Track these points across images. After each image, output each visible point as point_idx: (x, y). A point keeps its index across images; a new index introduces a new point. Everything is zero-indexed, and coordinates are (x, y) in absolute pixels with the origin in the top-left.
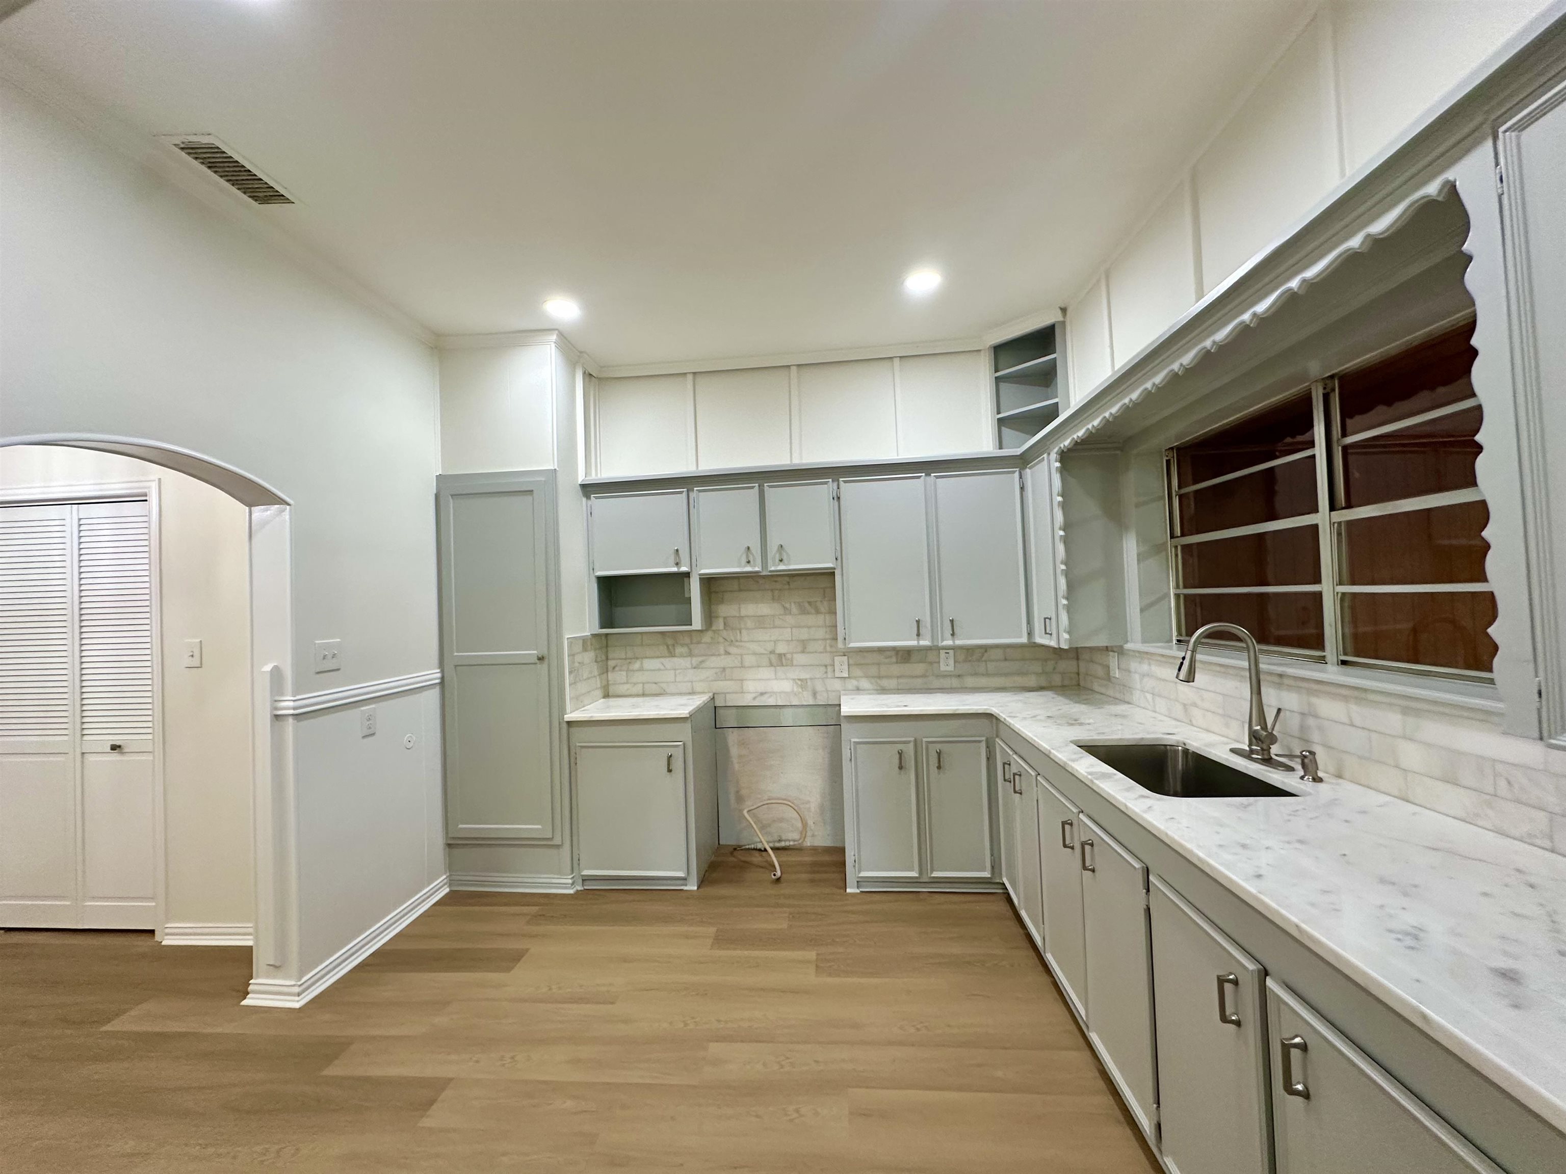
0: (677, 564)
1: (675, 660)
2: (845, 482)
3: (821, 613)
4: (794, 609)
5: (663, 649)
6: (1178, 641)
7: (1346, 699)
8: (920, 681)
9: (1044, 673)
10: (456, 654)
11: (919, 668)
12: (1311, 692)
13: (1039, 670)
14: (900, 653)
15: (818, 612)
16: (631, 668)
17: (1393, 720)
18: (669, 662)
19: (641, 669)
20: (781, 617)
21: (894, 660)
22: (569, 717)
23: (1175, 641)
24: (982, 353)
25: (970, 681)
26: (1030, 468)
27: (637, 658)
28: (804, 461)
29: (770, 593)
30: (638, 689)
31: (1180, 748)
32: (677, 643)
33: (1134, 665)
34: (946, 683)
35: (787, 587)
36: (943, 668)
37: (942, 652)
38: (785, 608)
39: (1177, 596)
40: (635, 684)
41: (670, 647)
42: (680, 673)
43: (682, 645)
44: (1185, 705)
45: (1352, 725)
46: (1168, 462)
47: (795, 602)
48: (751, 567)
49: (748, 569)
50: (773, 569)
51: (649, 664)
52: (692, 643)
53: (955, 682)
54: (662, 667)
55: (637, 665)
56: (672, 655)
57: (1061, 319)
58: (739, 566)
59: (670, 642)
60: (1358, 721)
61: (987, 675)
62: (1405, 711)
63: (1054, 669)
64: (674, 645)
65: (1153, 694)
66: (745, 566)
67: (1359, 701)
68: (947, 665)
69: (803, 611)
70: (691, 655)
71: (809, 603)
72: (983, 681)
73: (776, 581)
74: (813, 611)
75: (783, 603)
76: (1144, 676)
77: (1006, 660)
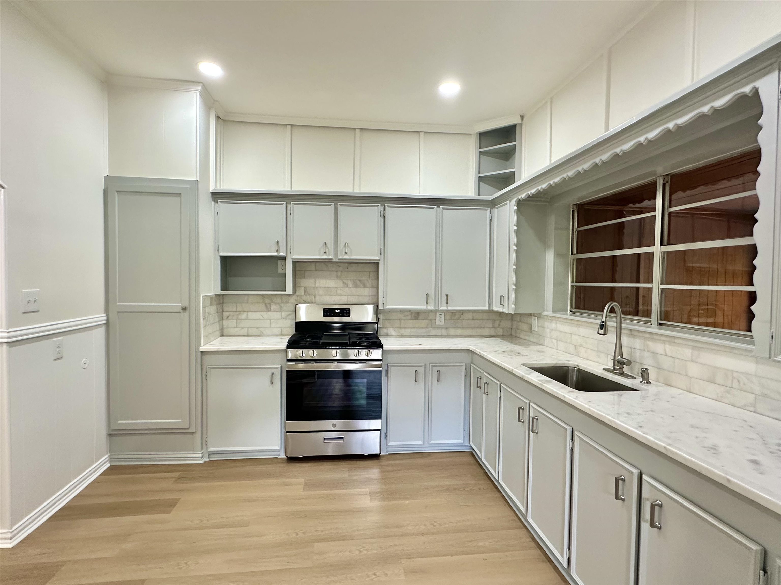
0: (277, 251)
1: (269, 313)
2: (389, 206)
3: (367, 287)
4: (350, 284)
5: (263, 307)
6: (571, 311)
7: (664, 342)
8: (423, 330)
9: (494, 327)
10: (118, 304)
11: (423, 323)
12: (646, 339)
13: (491, 326)
14: (413, 314)
15: (365, 286)
16: (240, 317)
17: (687, 352)
18: (266, 315)
19: (247, 319)
20: (341, 289)
21: (409, 317)
22: (202, 348)
23: (569, 311)
24: (472, 136)
25: (452, 331)
26: (497, 208)
27: (245, 311)
28: (361, 191)
29: (335, 273)
30: (245, 331)
31: (575, 368)
32: (272, 302)
33: (546, 324)
34: (439, 332)
35: (346, 270)
36: (438, 323)
37: (438, 314)
38: (344, 283)
39: (572, 287)
40: (242, 328)
41: (268, 305)
42: (273, 322)
43: (276, 304)
44: (575, 346)
45: (666, 355)
46: (573, 211)
47: (351, 280)
48: (327, 256)
49: (325, 257)
50: (341, 258)
51: (252, 315)
52: (282, 303)
53: (444, 332)
54: (262, 318)
55: (244, 316)
56: (268, 310)
57: (520, 122)
58: (319, 255)
59: (267, 301)
60: (669, 353)
61: (463, 328)
62: (694, 348)
63: (499, 325)
64: (270, 304)
65: (557, 340)
66: (322, 255)
67: (670, 343)
68: (440, 320)
69: (356, 286)
70: (281, 310)
71: (360, 280)
72: (459, 331)
73: (339, 266)
74: (361, 286)
75: (343, 280)
76: (552, 330)
77: (473, 319)
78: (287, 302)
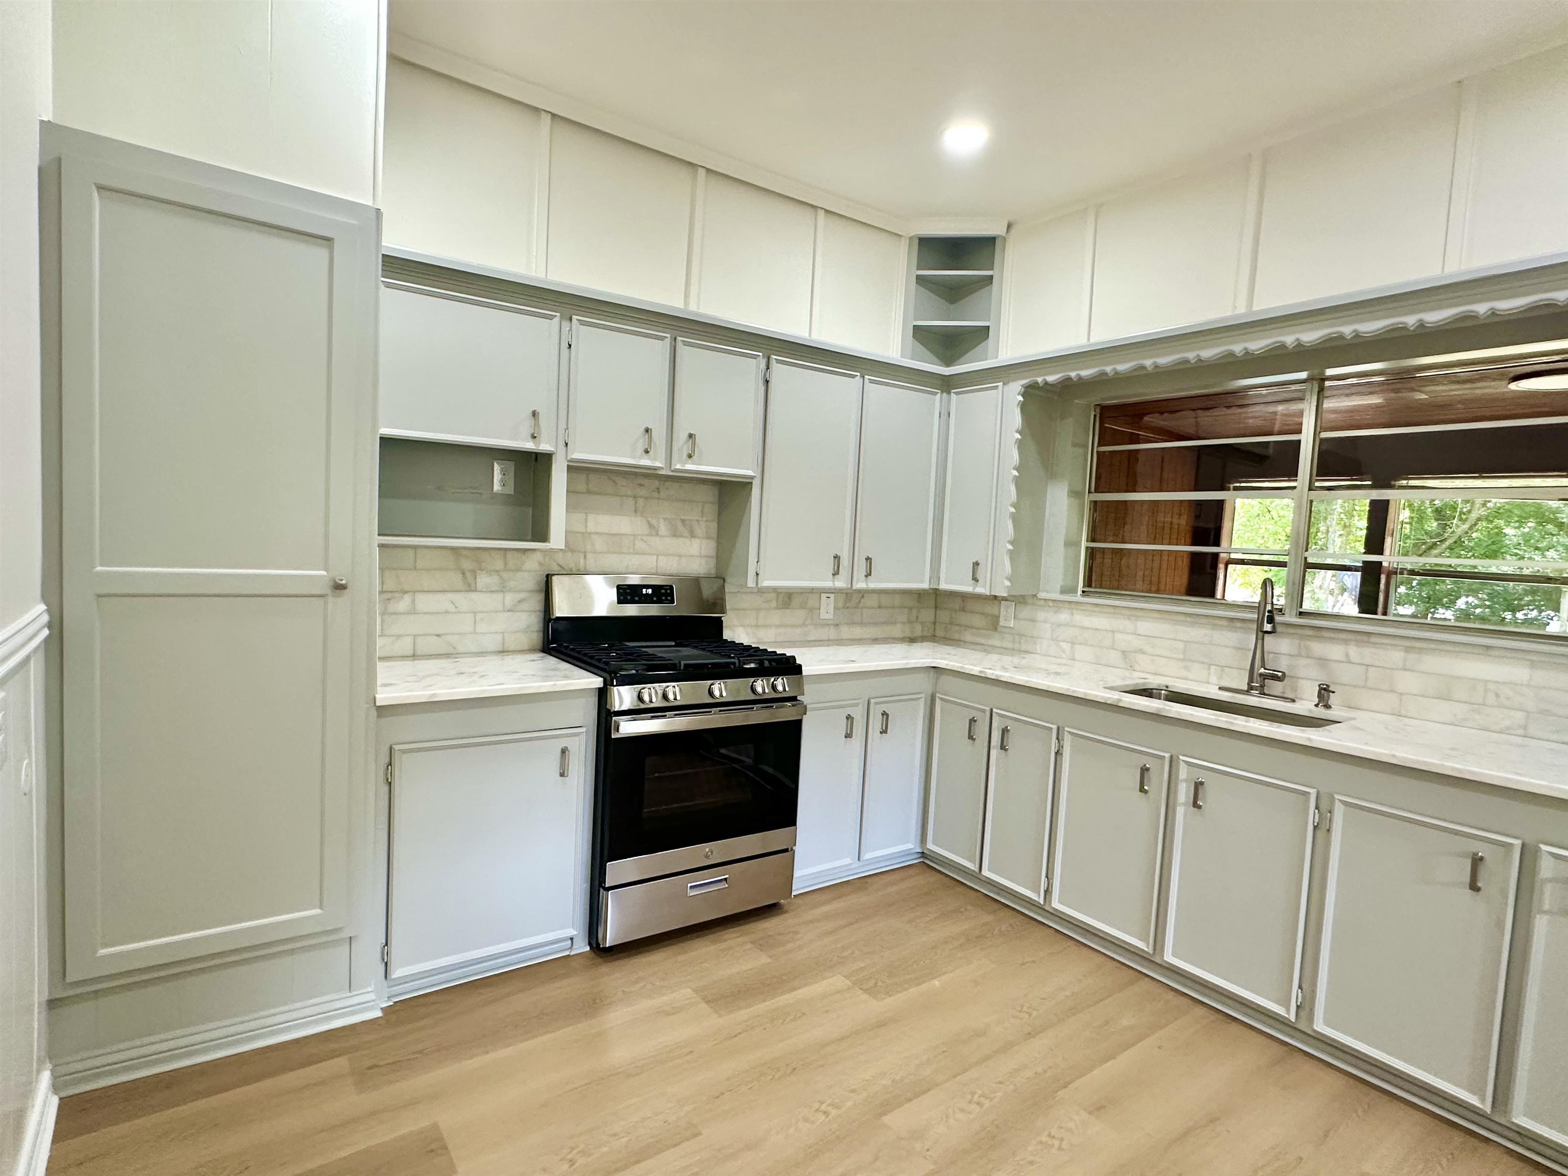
0: (534, 437)
1: (473, 595)
2: (778, 361)
3: (698, 538)
5: (456, 579)
6: (1083, 592)
10: (99, 568)
11: (798, 615)
14: (781, 596)
15: (692, 535)
18: (463, 600)
19: (413, 611)
20: (645, 538)
21: (774, 604)
22: (384, 697)
23: (1080, 592)
24: (903, 239)
26: (956, 393)
29: (631, 501)
32: (481, 569)
34: (823, 633)
35: (656, 495)
36: (824, 615)
39: (1087, 548)
46: (1095, 416)
48: (650, 460)
49: (645, 462)
50: (678, 467)
52: (506, 570)
53: (831, 633)
54: (452, 609)
56: (471, 588)
57: (1004, 235)
58: (634, 458)
61: (862, 624)
62: (1408, 650)
63: (917, 617)
66: (641, 458)
68: (827, 609)
70: (503, 589)
72: (858, 632)
73: (641, 485)
78: (518, 570)
